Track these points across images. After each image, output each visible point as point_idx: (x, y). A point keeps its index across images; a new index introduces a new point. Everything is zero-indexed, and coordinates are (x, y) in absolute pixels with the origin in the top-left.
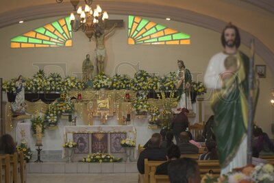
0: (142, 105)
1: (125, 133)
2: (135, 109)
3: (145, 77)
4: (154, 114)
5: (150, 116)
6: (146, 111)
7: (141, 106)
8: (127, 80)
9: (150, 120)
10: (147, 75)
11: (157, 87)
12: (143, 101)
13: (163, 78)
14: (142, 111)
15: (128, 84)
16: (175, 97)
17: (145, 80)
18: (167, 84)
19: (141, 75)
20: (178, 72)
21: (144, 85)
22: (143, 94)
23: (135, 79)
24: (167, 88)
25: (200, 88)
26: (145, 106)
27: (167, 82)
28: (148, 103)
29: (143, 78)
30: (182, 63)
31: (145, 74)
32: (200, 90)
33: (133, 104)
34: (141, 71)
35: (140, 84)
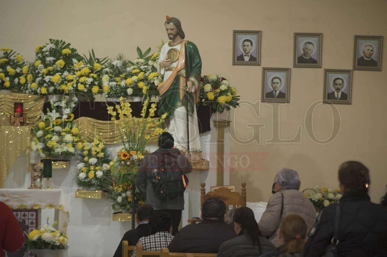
0: (59, 134)
1: (37, 212)
2: (40, 146)
3: (68, 59)
4: (93, 160)
5: (81, 165)
6: (72, 150)
7: (55, 138)
8: (15, 65)
9: (82, 175)
10: (74, 54)
11: (101, 87)
12: (63, 125)
13: (117, 63)
14: (59, 150)
15: (18, 75)
16: (157, 115)
17: (68, 67)
18: (129, 81)
19: (56, 53)
20: (166, 48)
21: (64, 81)
22: (63, 104)
23: (39, 64)
24: (130, 91)
25: (222, 93)
26: (68, 138)
27: (131, 75)
28: (75, 130)
29: (61, 63)
30: (178, 24)
31: (66, 51)
32: (222, 99)
33: (33, 132)
34: (57, 43)
35: (56, 78)
